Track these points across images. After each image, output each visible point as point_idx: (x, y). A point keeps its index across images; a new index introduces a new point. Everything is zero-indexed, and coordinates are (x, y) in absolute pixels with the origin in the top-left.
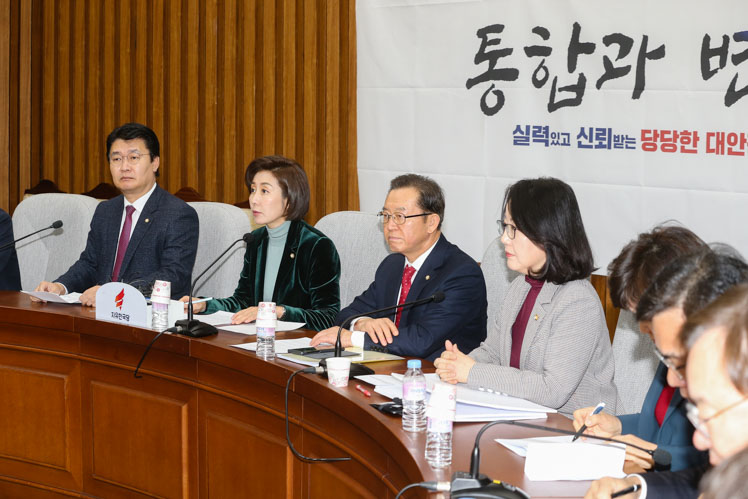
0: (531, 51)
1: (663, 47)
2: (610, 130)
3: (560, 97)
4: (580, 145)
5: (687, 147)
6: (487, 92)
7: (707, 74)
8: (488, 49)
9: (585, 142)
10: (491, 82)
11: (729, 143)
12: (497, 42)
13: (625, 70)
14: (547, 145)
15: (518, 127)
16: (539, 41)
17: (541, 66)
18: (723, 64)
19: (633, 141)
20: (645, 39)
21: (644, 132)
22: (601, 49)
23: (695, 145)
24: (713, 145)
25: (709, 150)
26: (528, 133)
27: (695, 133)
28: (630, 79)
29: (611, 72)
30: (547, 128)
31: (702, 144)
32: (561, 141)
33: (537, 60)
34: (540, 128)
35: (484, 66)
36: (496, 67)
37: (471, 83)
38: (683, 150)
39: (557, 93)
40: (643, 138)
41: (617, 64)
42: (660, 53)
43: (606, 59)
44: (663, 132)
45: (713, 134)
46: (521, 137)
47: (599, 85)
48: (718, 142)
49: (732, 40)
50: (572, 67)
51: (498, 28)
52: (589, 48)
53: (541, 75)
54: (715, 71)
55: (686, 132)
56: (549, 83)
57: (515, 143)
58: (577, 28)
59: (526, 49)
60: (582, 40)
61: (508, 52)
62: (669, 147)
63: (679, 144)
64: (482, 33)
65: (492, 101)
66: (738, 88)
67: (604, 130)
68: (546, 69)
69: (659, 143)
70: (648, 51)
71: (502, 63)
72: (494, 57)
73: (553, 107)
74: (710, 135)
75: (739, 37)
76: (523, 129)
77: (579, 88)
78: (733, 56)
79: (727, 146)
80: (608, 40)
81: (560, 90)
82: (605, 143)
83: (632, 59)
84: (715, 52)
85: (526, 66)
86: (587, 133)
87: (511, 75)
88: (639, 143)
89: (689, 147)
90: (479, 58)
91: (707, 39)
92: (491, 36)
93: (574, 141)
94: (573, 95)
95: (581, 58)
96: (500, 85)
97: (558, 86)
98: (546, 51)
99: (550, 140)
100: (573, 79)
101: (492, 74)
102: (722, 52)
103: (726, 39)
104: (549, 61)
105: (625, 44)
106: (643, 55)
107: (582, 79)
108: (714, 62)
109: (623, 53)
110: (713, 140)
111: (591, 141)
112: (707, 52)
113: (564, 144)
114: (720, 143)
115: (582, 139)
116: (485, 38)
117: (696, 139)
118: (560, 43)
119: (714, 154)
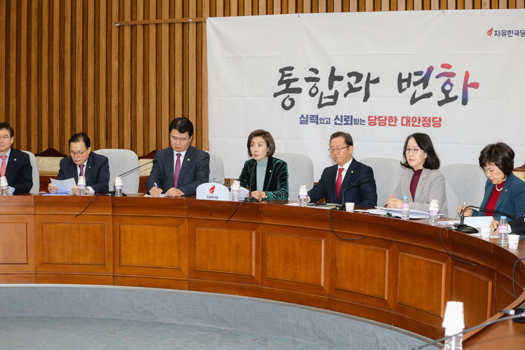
0: (308, 80)
1: (378, 78)
2: (352, 116)
3: (324, 101)
4: (336, 124)
5: (392, 123)
6: (285, 99)
7: (401, 90)
8: (285, 78)
9: (338, 122)
10: (287, 94)
11: (413, 121)
12: (290, 75)
13: (360, 89)
14: (317, 124)
15: (302, 116)
16: (313, 75)
17: (314, 86)
18: (409, 86)
19: (364, 121)
20: (369, 74)
21: (369, 117)
22: (346, 79)
23: (396, 122)
24: (405, 122)
25: (403, 125)
26: (307, 118)
27: (396, 117)
28: (362, 92)
29: (352, 89)
30: (317, 116)
31: (399, 122)
32: (325, 122)
33: (312, 84)
34: (313, 116)
35: (283, 87)
36: (290, 87)
37: (276, 95)
38: (390, 125)
39: (323, 99)
40: (369, 120)
41: (355, 86)
42: (377, 81)
43: (349, 83)
44: (379, 117)
45: (404, 118)
46: (304, 120)
47: (345, 95)
48: (407, 121)
49: (413, 75)
50: (331, 87)
51: (291, 68)
52: (340, 78)
53: (314, 91)
54: (405, 89)
55: (391, 117)
56: (319, 95)
57: (301, 123)
58: (333, 69)
59: (305, 78)
60: (336, 74)
61: (296, 80)
62: (383, 123)
63: (387, 122)
64: (282, 71)
65: (288, 103)
66: (416, 97)
67: (348, 116)
68: (316, 88)
69: (377, 122)
70: (371, 80)
71: (293, 85)
72: (288, 82)
73: (320, 106)
74: (403, 118)
75: (416, 74)
76: (305, 116)
77: (335, 97)
78: (414, 82)
79: (411, 123)
80: (350, 75)
81: (325, 98)
82: (349, 122)
83: (362, 83)
84: (405, 80)
85: (306, 87)
86: (339, 117)
87: (298, 91)
88: (367, 122)
89: (393, 123)
90: (280, 83)
91: (400, 75)
92: (286, 72)
93: (332, 122)
94: (332, 100)
95: (336, 83)
96: (292, 95)
97: (324, 96)
98: (317, 80)
99: (319, 122)
100: (332, 93)
101: (287, 90)
102: (408, 80)
103: (410, 75)
104: (318, 84)
105: (359, 77)
106: (368, 82)
107: (336, 93)
108: (404, 85)
109: (358, 80)
110: (405, 120)
111: (342, 121)
112: (400, 81)
113: (327, 123)
114: (408, 121)
115: (337, 121)
116: (283, 73)
117: (396, 120)
118: (324, 76)
119: (405, 127)
